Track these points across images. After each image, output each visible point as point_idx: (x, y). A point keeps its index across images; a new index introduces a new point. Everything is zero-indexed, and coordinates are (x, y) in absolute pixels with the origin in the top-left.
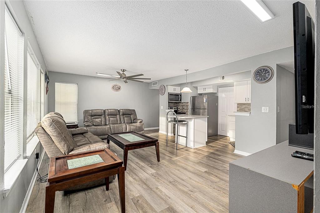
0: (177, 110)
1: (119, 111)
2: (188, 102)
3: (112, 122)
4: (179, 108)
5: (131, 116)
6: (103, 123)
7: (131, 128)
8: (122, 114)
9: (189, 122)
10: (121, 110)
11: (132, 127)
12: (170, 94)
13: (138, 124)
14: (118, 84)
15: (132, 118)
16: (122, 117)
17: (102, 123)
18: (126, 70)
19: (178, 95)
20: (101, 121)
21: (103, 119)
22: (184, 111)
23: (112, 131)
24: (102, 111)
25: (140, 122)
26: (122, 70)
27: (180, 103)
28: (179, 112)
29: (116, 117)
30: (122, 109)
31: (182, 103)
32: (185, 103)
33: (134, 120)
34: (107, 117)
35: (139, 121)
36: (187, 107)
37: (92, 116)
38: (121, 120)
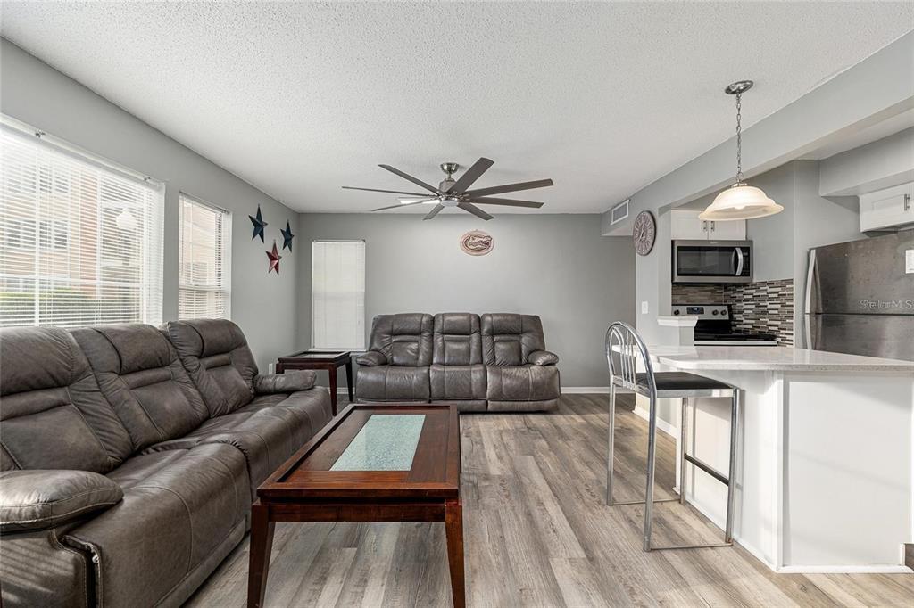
0: (726, 317)
1: (479, 320)
2: (790, 282)
3: (449, 356)
4: (740, 312)
5: (523, 339)
6: (421, 358)
7: (504, 384)
8: (487, 332)
9: (748, 396)
10: (489, 319)
11: (508, 381)
12: (680, 249)
13: (534, 372)
14: (483, 230)
15: (523, 347)
16: (487, 341)
17: (417, 359)
18: (457, 166)
19: (732, 249)
20: (417, 352)
21: (425, 347)
22: (771, 324)
23: (433, 387)
24: (424, 319)
25: (546, 364)
26: (446, 167)
27: (745, 285)
28: (738, 331)
29: (468, 341)
30: (490, 315)
31: (757, 286)
32: (771, 284)
33: (531, 352)
34: (438, 340)
35: (541, 361)
36: (783, 305)
37: (393, 334)
38: (484, 352)
